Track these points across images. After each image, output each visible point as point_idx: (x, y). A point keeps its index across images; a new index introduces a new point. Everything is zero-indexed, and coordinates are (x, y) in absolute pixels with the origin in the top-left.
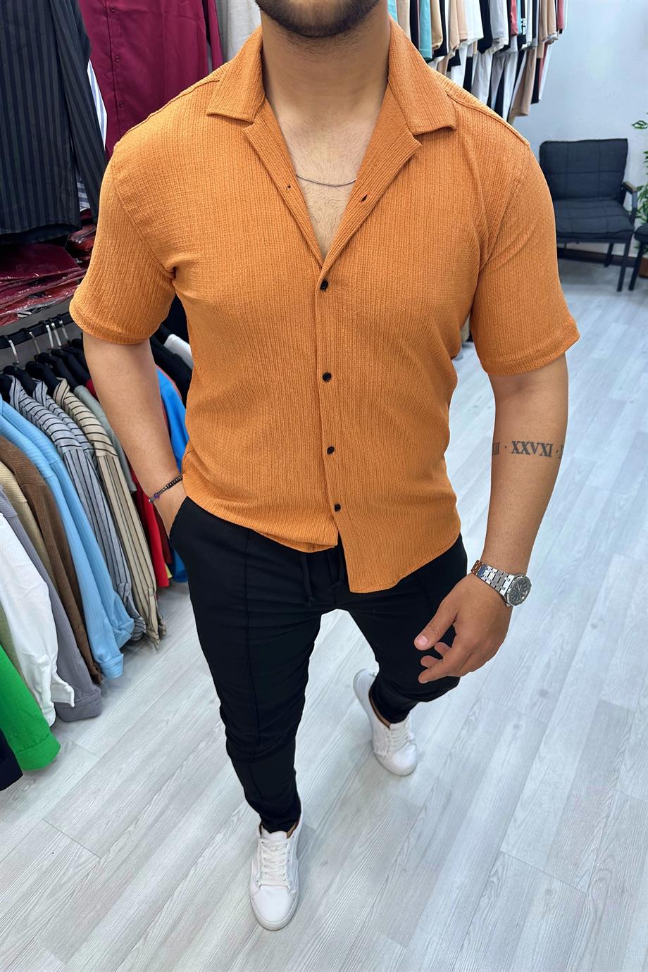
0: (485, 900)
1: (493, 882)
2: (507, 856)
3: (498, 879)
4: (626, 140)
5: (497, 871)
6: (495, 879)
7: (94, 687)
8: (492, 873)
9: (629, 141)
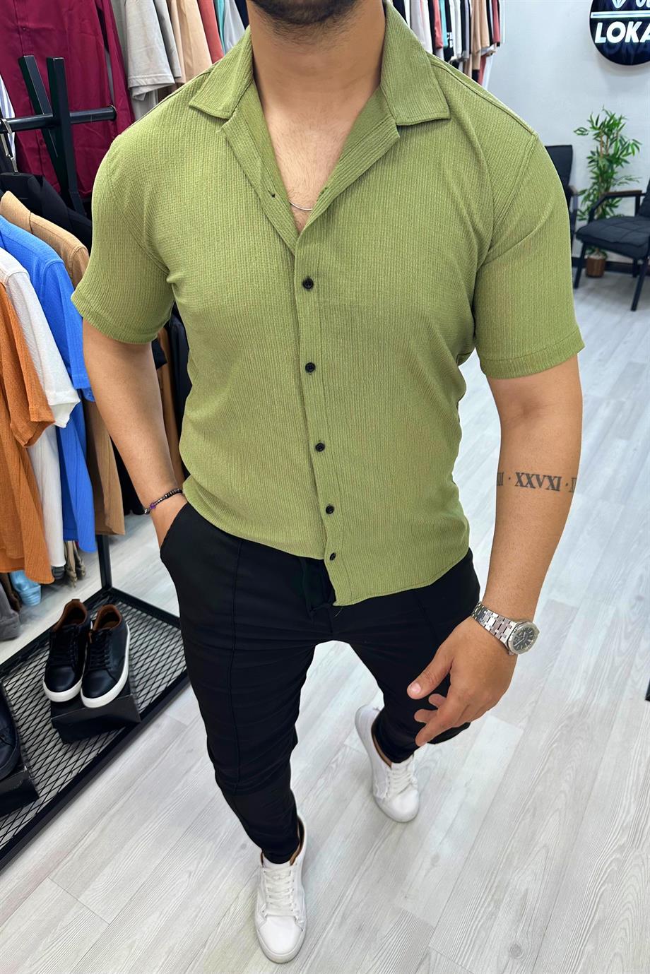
0: (322, 781)
1: (332, 768)
2: (348, 749)
3: (337, 766)
4: (570, 147)
5: (337, 759)
6: (334, 766)
7: (12, 612)
8: (334, 760)
9: (574, 148)
